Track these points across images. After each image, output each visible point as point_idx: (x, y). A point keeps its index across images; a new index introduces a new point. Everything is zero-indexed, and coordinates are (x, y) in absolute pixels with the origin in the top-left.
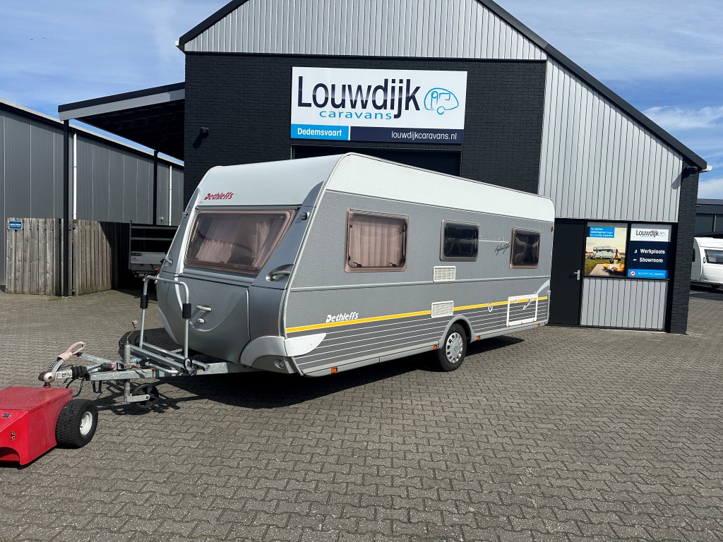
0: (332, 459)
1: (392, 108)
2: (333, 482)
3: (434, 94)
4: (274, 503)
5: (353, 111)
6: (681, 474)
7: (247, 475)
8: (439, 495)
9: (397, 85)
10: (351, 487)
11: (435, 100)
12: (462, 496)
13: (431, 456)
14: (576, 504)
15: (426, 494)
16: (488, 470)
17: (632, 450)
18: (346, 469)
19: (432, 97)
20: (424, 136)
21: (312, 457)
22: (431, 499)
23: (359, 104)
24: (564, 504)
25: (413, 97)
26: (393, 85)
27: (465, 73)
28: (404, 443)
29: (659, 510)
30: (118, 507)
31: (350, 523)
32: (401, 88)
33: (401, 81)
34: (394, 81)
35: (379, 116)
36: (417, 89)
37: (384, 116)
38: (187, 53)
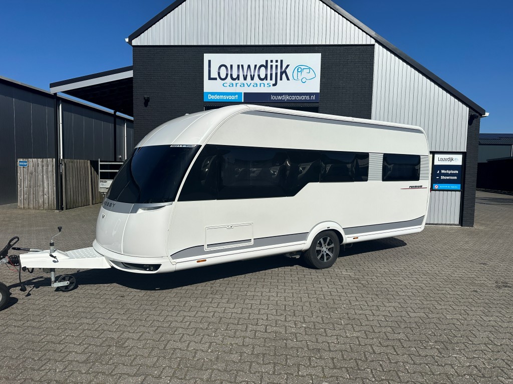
0: (225, 301)
1: (271, 79)
2: (224, 312)
3: (299, 69)
4: (188, 323)
5: (245, 82)
6: (439, 307)
7: (173, 309)
8: (286, 319)
9: (274, 64)
10: (234, 315)
11: (299, 73)
12: (300, 319)
13: (285, 298)
14: (367, 323)
15: (278, 318)
16: (318, 305)
17: (411, 294)
18: (232, 306)
19: (298, 71)
20: (293, 98)
21: (212, 300)
22: (281, 320)
23: (249, 78)
24: (360, 323)
25: (285, 72)
26: (272, 64)
27: (319, 55)
28: (270, 292)
29: (418, 326)
30: (97, 326)
31: (231, 333)
32: (277, 66)
33: (277, 61)
34: (272, 61)
35: (262, 85)
36: (288, 66)
37: (266, 85)
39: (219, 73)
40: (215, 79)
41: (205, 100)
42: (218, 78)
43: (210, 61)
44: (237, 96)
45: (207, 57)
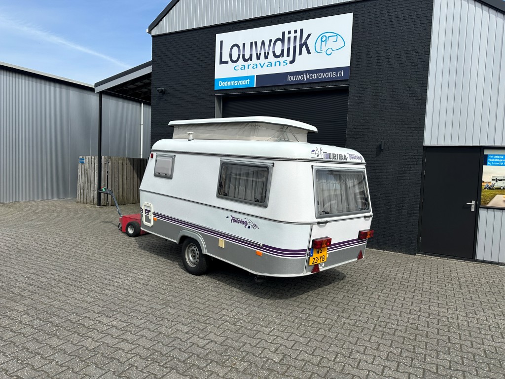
1: (288, 55)
3: (323, 38)
9: (292, 35)
11: (323, 43)
19: (322, 41)
20: (314, 77)
23: (262, 56)
25: (306, 44)
26: (289, 35)
27: (352, 14)
32: (295, 38)
33: (296, 32)
34: (289, 32)
35: (277, 64)
36: (309, 35)
37: (282, 63)
38: (153, 36)
41: (216, 88)
44: (249, 80)
45: (219, 37)
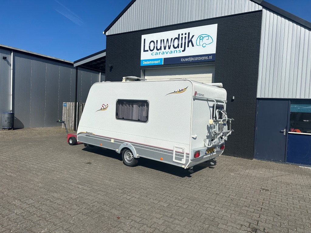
1: (181, 47)
3: (201, 37)
5: (165, 51)
9: (184, 36)
11: (202, 40)
19: (200, 39)
20: (196, 59)
23: (167, 47)
25: (191, 41)
26: (182, 36)
27: (217, 25)
32: (185, 37)
33: (186, 34)
34: (182, 34)
35: (176, 52)
36: (193, 36)
37: (178, 52)
39: (150, 47)
40: (147, 51)
41: (141, 65)
42: (149, 50)
43: (145, 39)
44: (159, 61)
45: (143, 37)
